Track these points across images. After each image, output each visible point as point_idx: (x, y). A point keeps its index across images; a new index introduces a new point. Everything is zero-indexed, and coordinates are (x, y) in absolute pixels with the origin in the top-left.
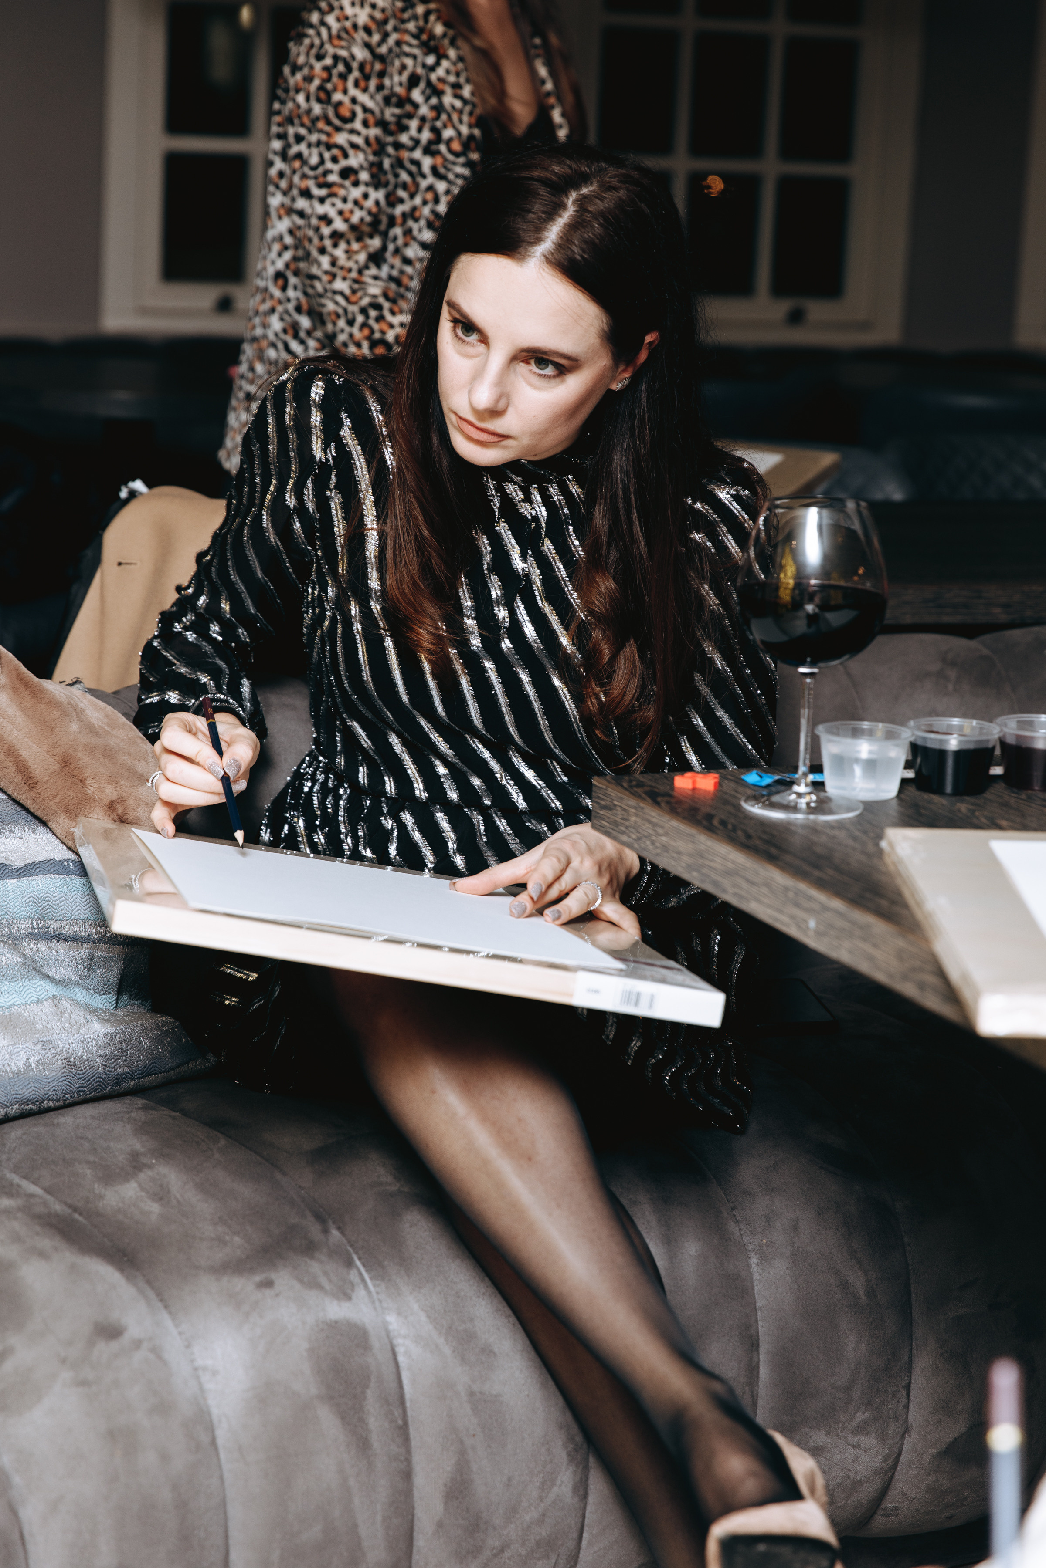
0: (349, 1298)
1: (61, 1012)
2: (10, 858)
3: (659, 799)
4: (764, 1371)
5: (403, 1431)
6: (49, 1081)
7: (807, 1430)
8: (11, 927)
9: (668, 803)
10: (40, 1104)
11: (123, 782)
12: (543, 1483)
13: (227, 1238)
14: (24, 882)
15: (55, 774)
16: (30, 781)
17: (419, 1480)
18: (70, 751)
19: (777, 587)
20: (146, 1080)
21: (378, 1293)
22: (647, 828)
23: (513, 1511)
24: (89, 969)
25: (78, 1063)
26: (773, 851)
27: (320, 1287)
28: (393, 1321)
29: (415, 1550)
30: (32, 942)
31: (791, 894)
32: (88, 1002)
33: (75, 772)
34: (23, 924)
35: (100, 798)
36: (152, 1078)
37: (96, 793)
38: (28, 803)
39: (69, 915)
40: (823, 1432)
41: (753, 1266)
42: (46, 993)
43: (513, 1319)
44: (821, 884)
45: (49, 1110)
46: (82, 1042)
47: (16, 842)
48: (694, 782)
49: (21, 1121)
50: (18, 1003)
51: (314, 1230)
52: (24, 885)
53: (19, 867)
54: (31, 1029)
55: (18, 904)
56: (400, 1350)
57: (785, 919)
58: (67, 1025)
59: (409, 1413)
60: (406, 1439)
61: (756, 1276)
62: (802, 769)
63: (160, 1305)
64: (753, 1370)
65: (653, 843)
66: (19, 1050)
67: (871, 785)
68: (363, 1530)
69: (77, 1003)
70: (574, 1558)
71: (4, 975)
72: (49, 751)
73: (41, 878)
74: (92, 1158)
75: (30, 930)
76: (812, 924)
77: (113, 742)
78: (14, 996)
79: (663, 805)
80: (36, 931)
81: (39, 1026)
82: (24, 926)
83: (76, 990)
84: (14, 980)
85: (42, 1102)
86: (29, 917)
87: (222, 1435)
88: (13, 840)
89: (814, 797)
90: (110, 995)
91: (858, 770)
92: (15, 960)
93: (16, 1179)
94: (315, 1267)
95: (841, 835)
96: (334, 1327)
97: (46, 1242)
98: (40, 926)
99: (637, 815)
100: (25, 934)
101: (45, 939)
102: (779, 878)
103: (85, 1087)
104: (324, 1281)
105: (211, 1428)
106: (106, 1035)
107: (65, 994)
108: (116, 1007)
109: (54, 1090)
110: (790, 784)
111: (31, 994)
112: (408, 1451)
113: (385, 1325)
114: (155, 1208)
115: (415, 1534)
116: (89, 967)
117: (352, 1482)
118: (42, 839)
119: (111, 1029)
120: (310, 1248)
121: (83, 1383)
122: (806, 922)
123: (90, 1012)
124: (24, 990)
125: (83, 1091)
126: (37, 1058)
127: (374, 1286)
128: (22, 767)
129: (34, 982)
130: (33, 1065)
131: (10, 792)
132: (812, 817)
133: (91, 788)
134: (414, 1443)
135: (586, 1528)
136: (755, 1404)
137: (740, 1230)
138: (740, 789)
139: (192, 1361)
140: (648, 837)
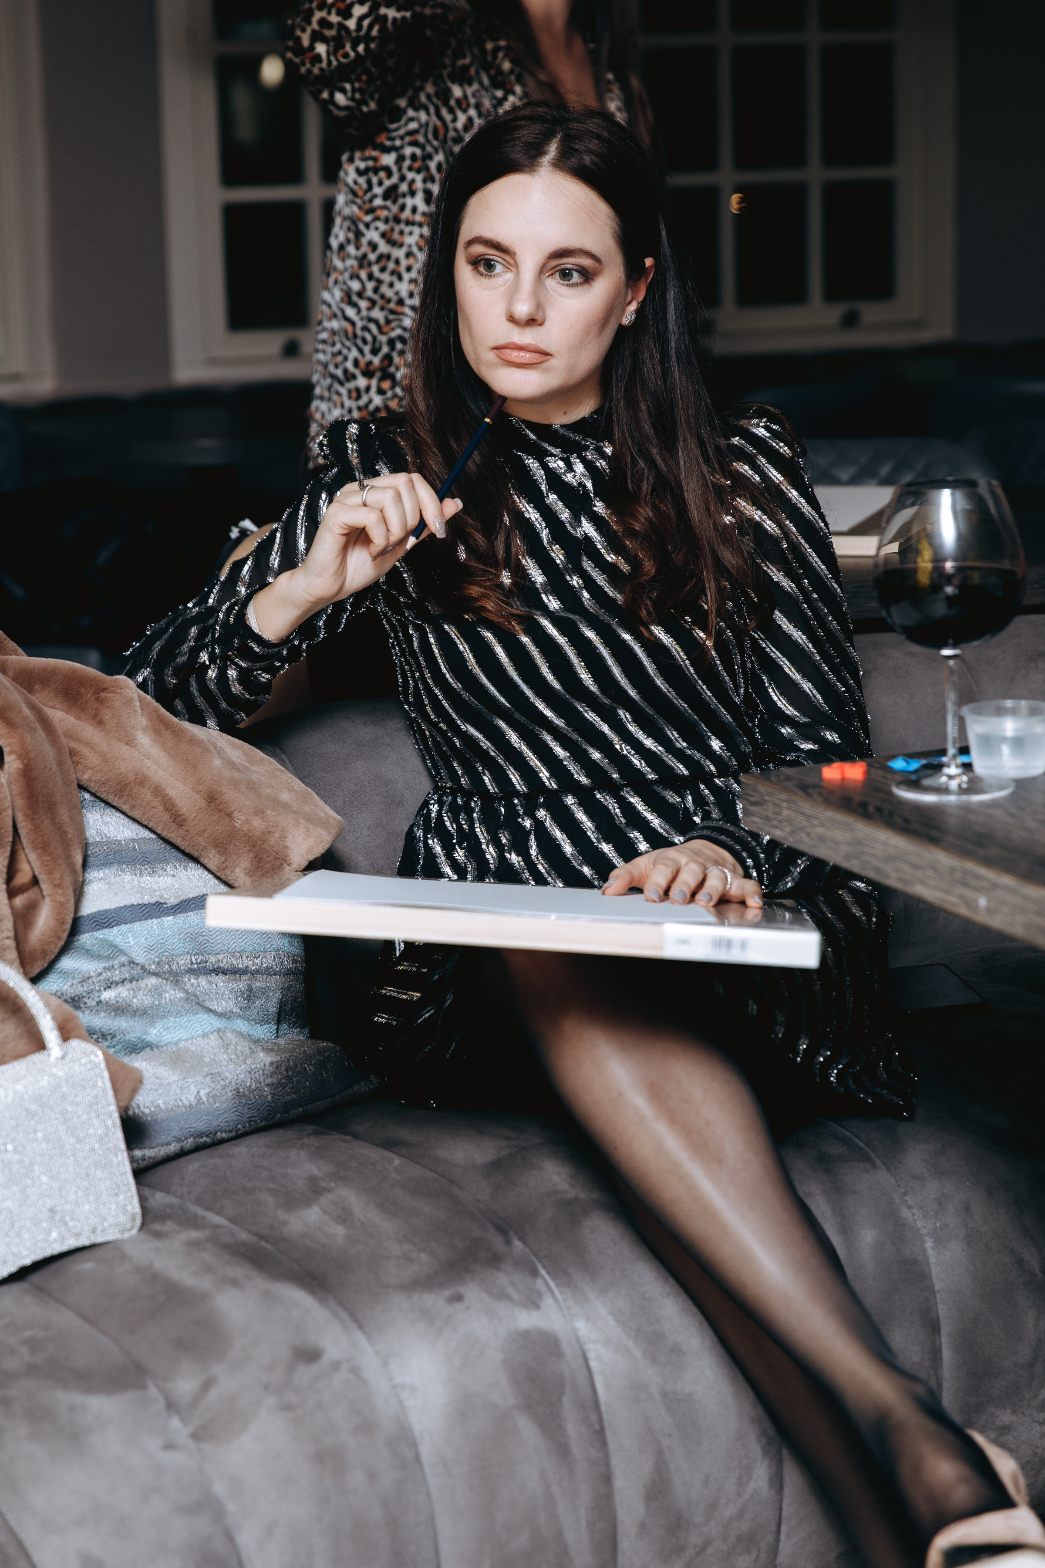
0: (537, 1307)
1: (227, 1045)
2: (165, 896)
3: (811, 791)
4: (947, 1354)
5: (599, 1435)
6: (221, 1112)
7: (993, 1409)
8: (171, 964)
9: (820, 794)
10: (214, 1136)
11: (269, 812)
12: (740, 1479)
13: (414, 1255)
14: (180, 918)
15: (202, 810)
16: (178, 820)
17: (620, 1482)
18: (215, 787)
19: (915, 571)
20: (313, 1105)
21: (565, 1300)
22: (801, 821)
23: (712, 1508)
24: (249, 1000)
25: (247, 1093)
26: (934, 833)
27: (507, 1297)
28: (582, 1327)
29: (620, 1553)
30: (192, 977)
31: (958, 875)
32: (251, 1033)
33: (222, 807)
34: (182, 960)
35: (249, 830)
36: (318, 1103)
37: (245, 825)
38: (178, 841)
39: (226, 948)
40: (1009, 1411)
41: (929, 1250)
42: (210, 1026)
43: (700, 1317)
44: (988, 862)
45: (222, 1141)
46: (250, 1073)
47: (169, 880)
48: (842, 772)
49: (196, 1155)
50: (184, 1038)
51: (497, 1241)
52: (180, 921)
53: (174, 904)
54: (199, 1062)
55: (175, 940)
56: (591, 1355)
57: (952, 899)
58: (233, 1057)
59: (605, 1417)
60: (603, 1444)
61: (932, 1260)
62: (951, 751)
63: (353, 1326)
64: (935, 1353)
65: (808, 834)
66: (189, 1084)
67: (1019, 763)
68: (570, 1536)
69: (241, 1035)
70: (774, 1550)
71: (168, 1012)
72: (194, 788)
73: (196, 914)
74: (271, 1186)
75: (189, 966)
76: (982, 902)
77: (254, 777)
78: (180, 1031)
79: (815, 796)
80: (195, 966)
81: (207, 1059)
82: (183, 962)
83: (239, 1021)
84: (179, 1015)
85: (216, 1134)
86: (188, 953)
87: (426, 1451)
88: (166, 878)
89: (965, 778)
90: (271, 1025)
91: (1006, 750)
92: (178, 996)
93: (200, 1211)
94: (502, 1279)
95: (998, 813)
96: (526, 1337)
97: (238, 1271)
98: (199, 961)
99: (789, 808)
100: (184, 969)
101: (205, 974)
102: (943, 859)
103: (256, 1117)
104: (511, 1291)
105: (413, 1444)
106: (271, 1064)
107: (229, 1026)
108: (276, 1036)
109: (227, 1121)
110: (940, 767)
111: (197, 1029)
112: (607, 1455)
113: (575, 1332)
114: (339, 1231)
115: (619, 1538)
116: (249, 999)
117: (555, 1489)
118: (194, 875)
119: (275, 1059)
120: (495, 1261)
121: (287, 1407)
122: (976, 901)
123: (255, 1042)
124: (190, 1024)
125: (254, 1121)
126: (207, 1091)
127: (561, 1293)
128: (169, 806)
129: (198, 1016)
130: (204, 1098)
131: (159, 831)
132: (964, 798)
133: (239, 821)
134: (612, 1446)
135: (784, 1521)
136: (940, 1386)
137: (913, 1215)
138: (889, 776)
139: (391, 1379)
140: (803, 829)
